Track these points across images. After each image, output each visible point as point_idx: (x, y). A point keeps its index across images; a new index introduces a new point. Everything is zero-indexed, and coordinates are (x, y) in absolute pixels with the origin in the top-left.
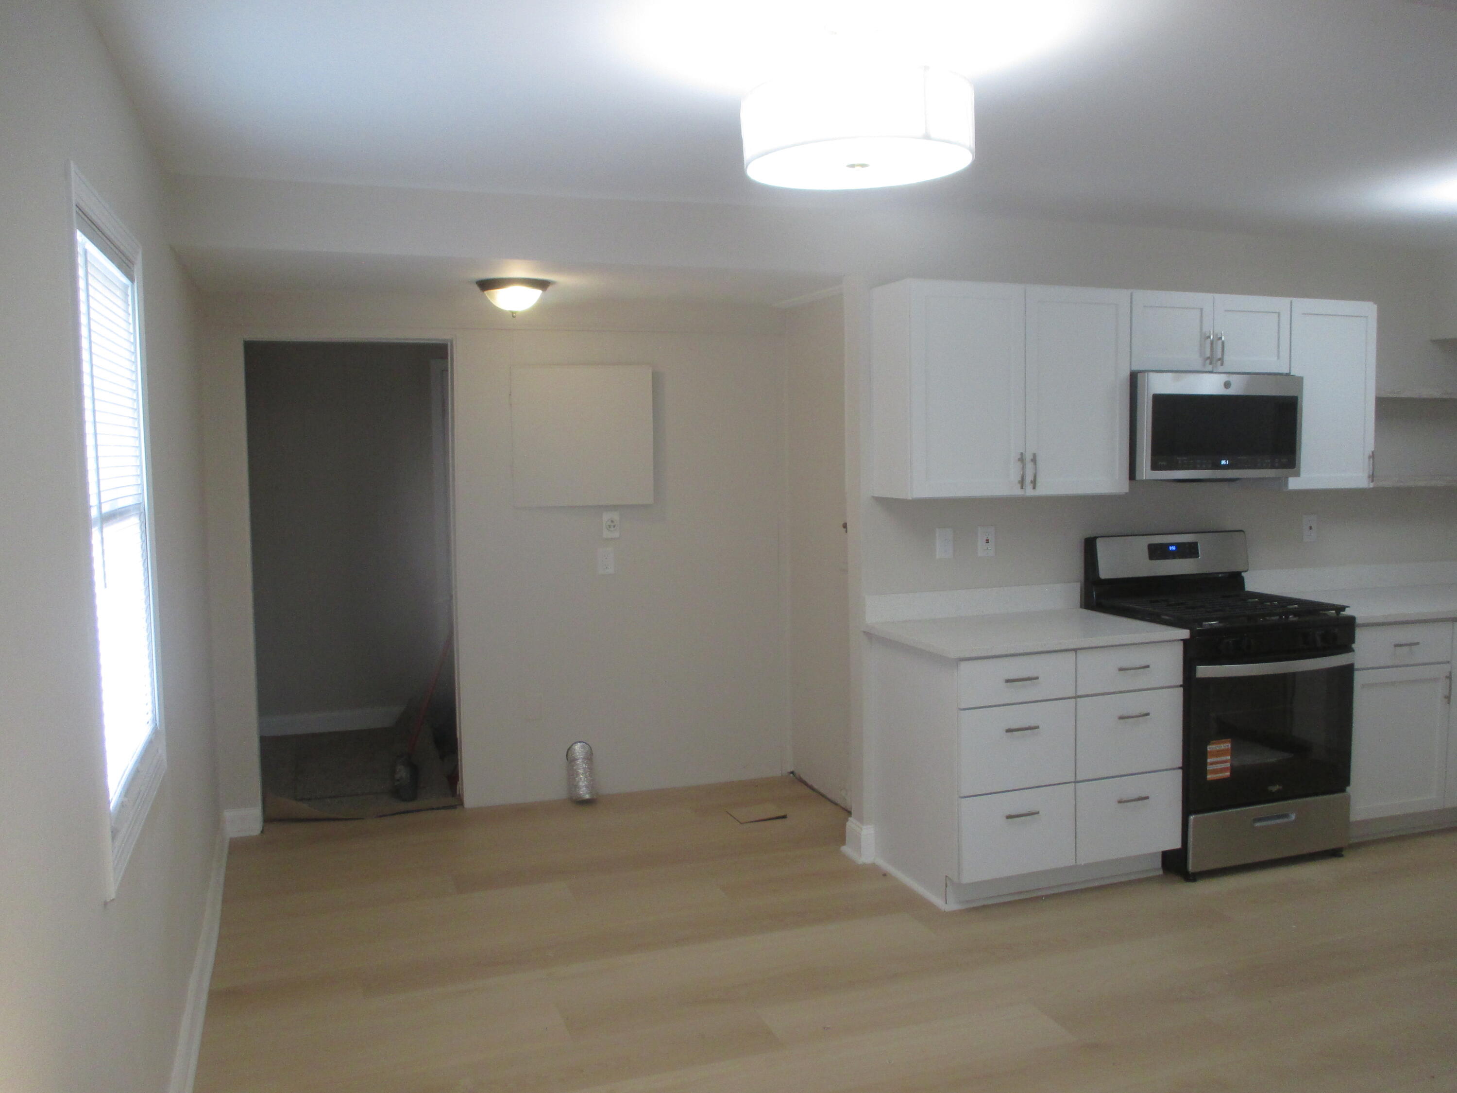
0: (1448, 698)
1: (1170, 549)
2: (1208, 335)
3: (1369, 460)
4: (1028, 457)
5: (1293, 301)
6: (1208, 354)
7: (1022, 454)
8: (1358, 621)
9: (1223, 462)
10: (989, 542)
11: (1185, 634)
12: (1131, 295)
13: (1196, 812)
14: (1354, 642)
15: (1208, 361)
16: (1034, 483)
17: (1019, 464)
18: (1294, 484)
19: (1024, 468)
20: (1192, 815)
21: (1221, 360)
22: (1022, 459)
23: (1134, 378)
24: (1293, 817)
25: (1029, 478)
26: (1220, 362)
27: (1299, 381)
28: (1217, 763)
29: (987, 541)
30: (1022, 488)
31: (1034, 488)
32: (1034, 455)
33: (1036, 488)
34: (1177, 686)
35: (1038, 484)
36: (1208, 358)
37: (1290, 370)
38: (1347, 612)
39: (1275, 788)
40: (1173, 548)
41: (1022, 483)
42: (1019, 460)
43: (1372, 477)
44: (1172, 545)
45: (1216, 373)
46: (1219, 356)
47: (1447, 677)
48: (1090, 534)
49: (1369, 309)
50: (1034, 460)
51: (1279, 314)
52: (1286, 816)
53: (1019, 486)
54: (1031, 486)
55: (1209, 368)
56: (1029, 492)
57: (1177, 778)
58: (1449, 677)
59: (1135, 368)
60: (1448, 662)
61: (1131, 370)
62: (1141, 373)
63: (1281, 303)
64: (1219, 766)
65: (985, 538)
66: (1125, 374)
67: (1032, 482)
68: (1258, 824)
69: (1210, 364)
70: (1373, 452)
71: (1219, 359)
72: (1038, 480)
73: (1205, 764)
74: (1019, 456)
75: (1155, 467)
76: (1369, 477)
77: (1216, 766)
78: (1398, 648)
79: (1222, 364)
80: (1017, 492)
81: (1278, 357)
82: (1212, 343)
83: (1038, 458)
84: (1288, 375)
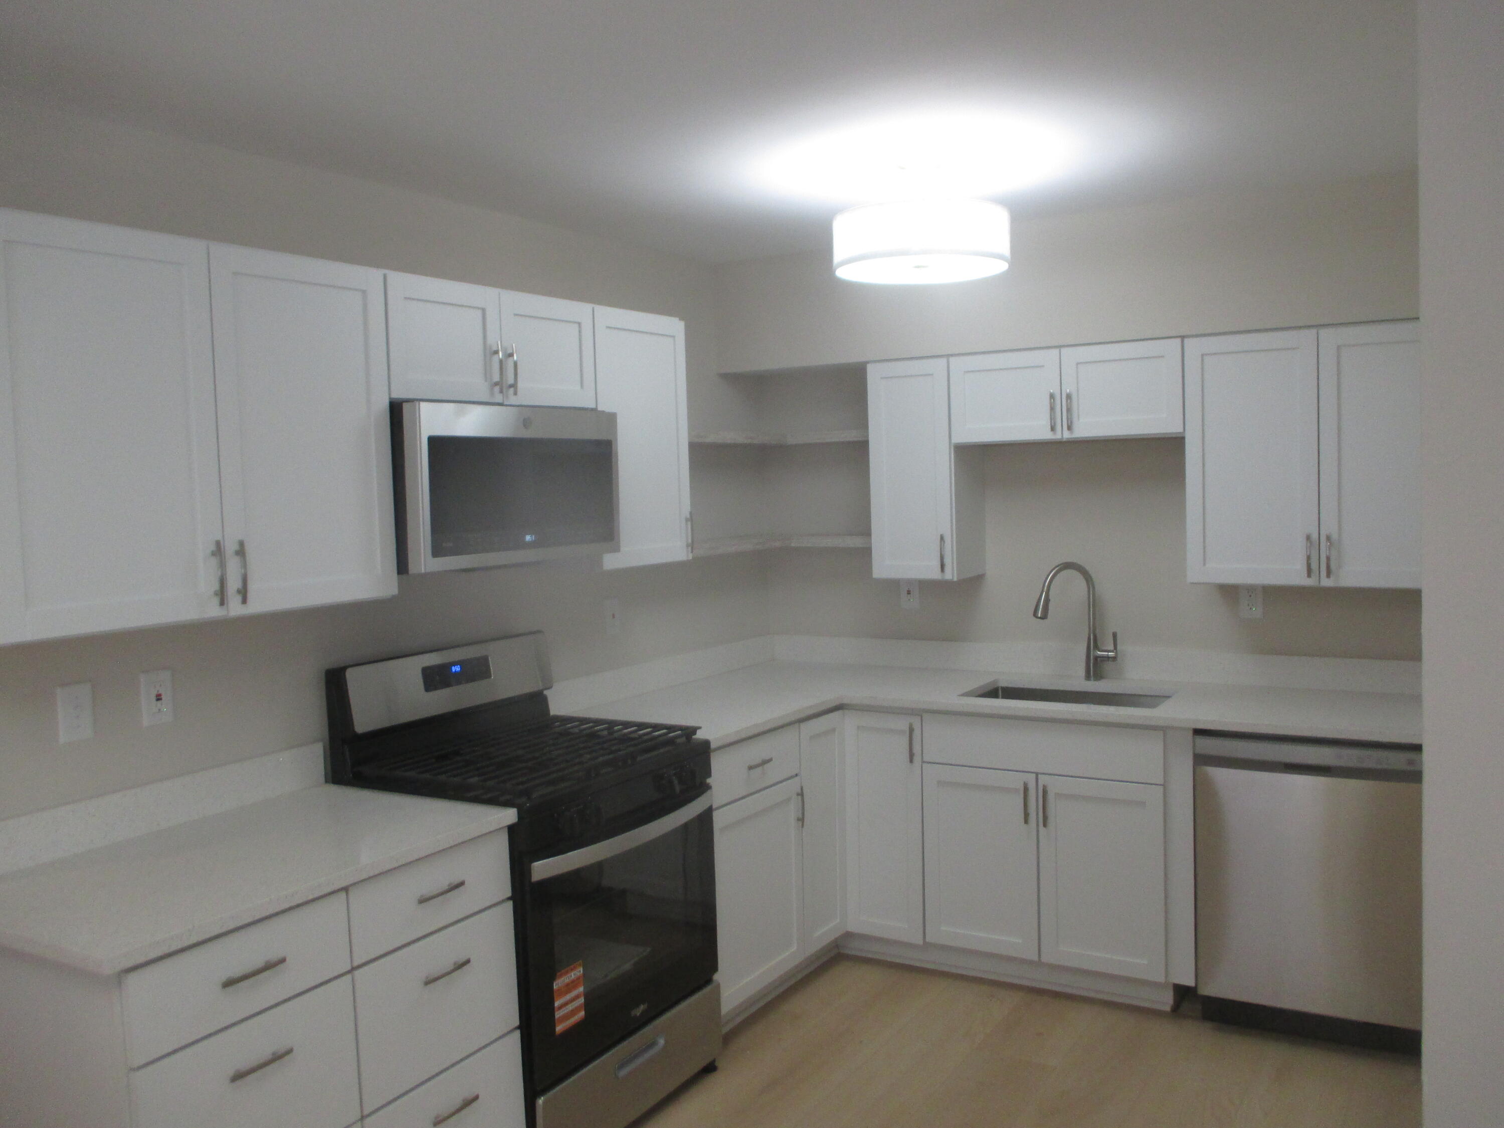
0: (801, 820)
1: (454, 670)
2: (495, 349)
3: (686, 524)
4: (230, 547)
5: (595, 308)
6: (496, 378)
7: (218, 543)
8: (713, 746)
9: (528, 538)
10: (160, 699)
11: (509, 816)
12: (385, 277)
13: (543, 1092)
14: (709, 774)
15: (497, 389)
16: (243, 593)
17: (214, 561)
18: (611, 562)
19: (222, 565)
20: (540, 1098)
21: (514, 386)
22: (218, 551)
23: (396, 410)
24: (662, 1042)
25: (233, 584)
26: (512, 390)
27: (611, 418)
28: (566, 1004)
29: (159, 698)
30: (222, 603)
31: (244, 601)
32: (241, 544)
33: (248, 601)
34: (503, 901)
35: (251, 595)
36: (496, 384)
37: (597, 406)
38: (700, 735)
39: (638, 1011)
40: (456, 669)
41: (222, 596)
42: (213, 554)
43: (692, 546)
44: (455, 664)
45: (507, 405)
46: (511, 381)
47: (798, 795)
48: (333, 662)
49: (675, 327)
50: (241, 552)
51: (579, 324)
52: (653, 1044)
53: (216, 601)
54: (239, 598)
55: (499, 398)
56: (236, 609)
57: (513, 1045)
58: (801, 794)
59: (397, 394)
60: (797, 775)
61: (390, 398)
62: (406, 403)
63: (581, 310)
64: (570, 1007)
65: (154, 693)
66: (383, 405)
67: (239, 592)
68: (623, 1073)
69: (501, 392)
70: (691, 513)
71: (511, 386)
72: (252, 587)
73: (552, 1010)
74: (213, 547)
75: (437, 551)
76: (688, 546)
77: (567, 1009)
78: (752, 771)
79: (515, 393)
80: (214, 611)
81: (582, 386)
82: (501, 361)
83: (248, 548)
84: (594, 410)
